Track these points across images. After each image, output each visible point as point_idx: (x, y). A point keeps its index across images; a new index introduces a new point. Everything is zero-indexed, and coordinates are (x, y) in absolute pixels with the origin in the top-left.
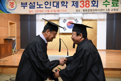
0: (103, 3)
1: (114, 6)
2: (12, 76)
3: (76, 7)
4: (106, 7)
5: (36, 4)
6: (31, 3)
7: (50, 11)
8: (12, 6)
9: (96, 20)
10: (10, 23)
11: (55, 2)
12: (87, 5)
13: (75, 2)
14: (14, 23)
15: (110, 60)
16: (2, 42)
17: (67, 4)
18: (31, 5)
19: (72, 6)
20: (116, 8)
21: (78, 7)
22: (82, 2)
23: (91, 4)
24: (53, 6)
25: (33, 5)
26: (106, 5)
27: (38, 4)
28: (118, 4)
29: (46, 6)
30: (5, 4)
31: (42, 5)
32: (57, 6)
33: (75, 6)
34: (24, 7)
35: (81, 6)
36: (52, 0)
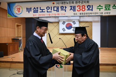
0: (97, 7)
1: (106, 10)
2: (19, 71)
3: (74, 11)
4: (100, 10)
5: (39, 9)
6: (35, 8)
7: (51, 15)
8: (19, 11)
9: (91, 22)
10: (17, 26)
11: (56, 7)
12: (83, 9)
13: (72, 6)
14: (20, 25)
15: (104, 56)
16: (11, 41)
17: (65, 8)
18: (35, 10)
19: (70, 10)
20: (108, 11)
21: (75, 11)
22: (79, 7)
23: (86, 8)
24: (54, 10)
25: (37, 9)
26: (100, 9)
27: (41, 9)
28: (110, 8)
29: (47, 11)
30: (13, 9)
31: (44, 9)
32: (57, 10)
33: (72, 10)
34: (29, 11)
35: (77, 10)
36: (53, 6)
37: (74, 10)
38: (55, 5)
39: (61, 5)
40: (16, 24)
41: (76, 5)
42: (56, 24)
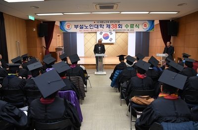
0: (125, 26)
7: (93, 31)
8: (69, 28)
10: (58, 36)
11: (96, 25)
12: (116, 27)
13: (108, 25)
14: (60, 36)
17: (103, 26)
19: (106, 27)
20: (132, 29)
23: (118, 27)
24: (95, 27)
25: (82, 26)
26: (127, 27)
27: (85, 26)
28: (134, 27)
29: (90, 28)
30: (64, 26)
31: (88, 27)
32: (97, 27)
34: (76, 28)
35: (112, 28)
36: (94, 24)
37: (109, 28)
38: (96, 23)
39: (100, 24)
40: (57, 34)
41: (111, 24)
42: (94, 34)
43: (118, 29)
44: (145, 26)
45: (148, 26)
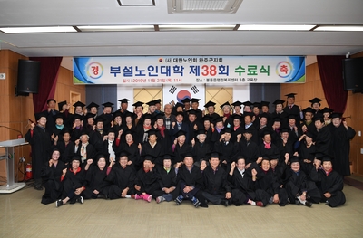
0: (236, 69)
1: (250, 74)
3: (196, 75)
4: (240, 75)
5: (134, 69)
7: (156, 80)
8: (96, 73)
9: (231, 88)
10: (72, 96)
11: (164, 67)
12: (213, 73)
13: (194, 67)
17: (182, 70)
18: (126, 70)
19: (190, 73)
22: (205, 68)
24: (162, 73)
25: (130, 71)
26: (240, 72)
27: (138, 70)
28: (256, 71)
29: (150, 73)
30: (85, 68)
31: (144, 71)
32: (168, 73)
33: (194, 73)
34: (115, 73)
35: (203, 74)
36: (160, 64)
37: (198, 74)
39: (174, 64)
40: (71, 92)
41: (201, 65)
43: (217, 76)
44: (284, 69)
45: (291, 69)
